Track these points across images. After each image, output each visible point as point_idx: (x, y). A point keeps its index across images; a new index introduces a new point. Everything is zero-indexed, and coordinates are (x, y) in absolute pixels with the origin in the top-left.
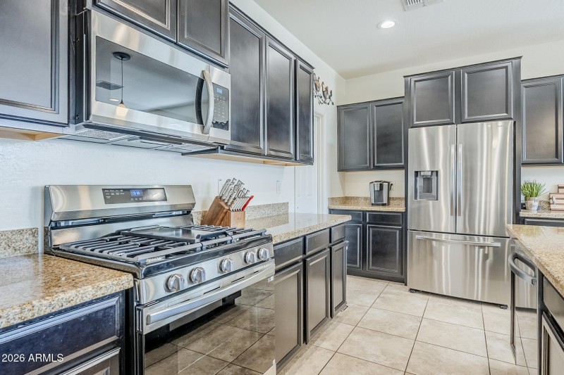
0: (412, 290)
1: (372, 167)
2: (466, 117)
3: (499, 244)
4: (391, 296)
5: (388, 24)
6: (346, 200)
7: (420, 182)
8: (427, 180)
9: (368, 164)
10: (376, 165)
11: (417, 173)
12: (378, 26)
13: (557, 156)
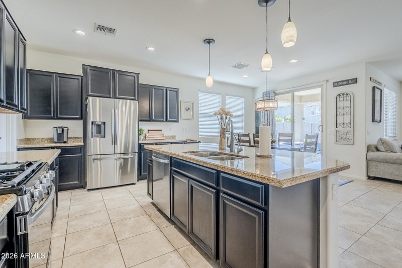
0: (89, 190)
1: (55, 117)
2: (117, 96)
3: (133, 156)
4: (78, 197)
5: (80, 32)
6: (28, 140)
7: (95, 128)
8: (99, 126)
9: (52, 115)
10: (59, 116)
11: (92, 122)
12: (74, 31)
13: (150, 117)
